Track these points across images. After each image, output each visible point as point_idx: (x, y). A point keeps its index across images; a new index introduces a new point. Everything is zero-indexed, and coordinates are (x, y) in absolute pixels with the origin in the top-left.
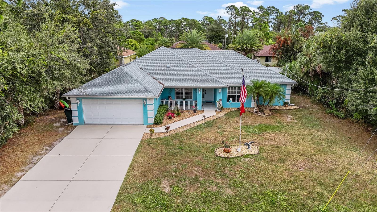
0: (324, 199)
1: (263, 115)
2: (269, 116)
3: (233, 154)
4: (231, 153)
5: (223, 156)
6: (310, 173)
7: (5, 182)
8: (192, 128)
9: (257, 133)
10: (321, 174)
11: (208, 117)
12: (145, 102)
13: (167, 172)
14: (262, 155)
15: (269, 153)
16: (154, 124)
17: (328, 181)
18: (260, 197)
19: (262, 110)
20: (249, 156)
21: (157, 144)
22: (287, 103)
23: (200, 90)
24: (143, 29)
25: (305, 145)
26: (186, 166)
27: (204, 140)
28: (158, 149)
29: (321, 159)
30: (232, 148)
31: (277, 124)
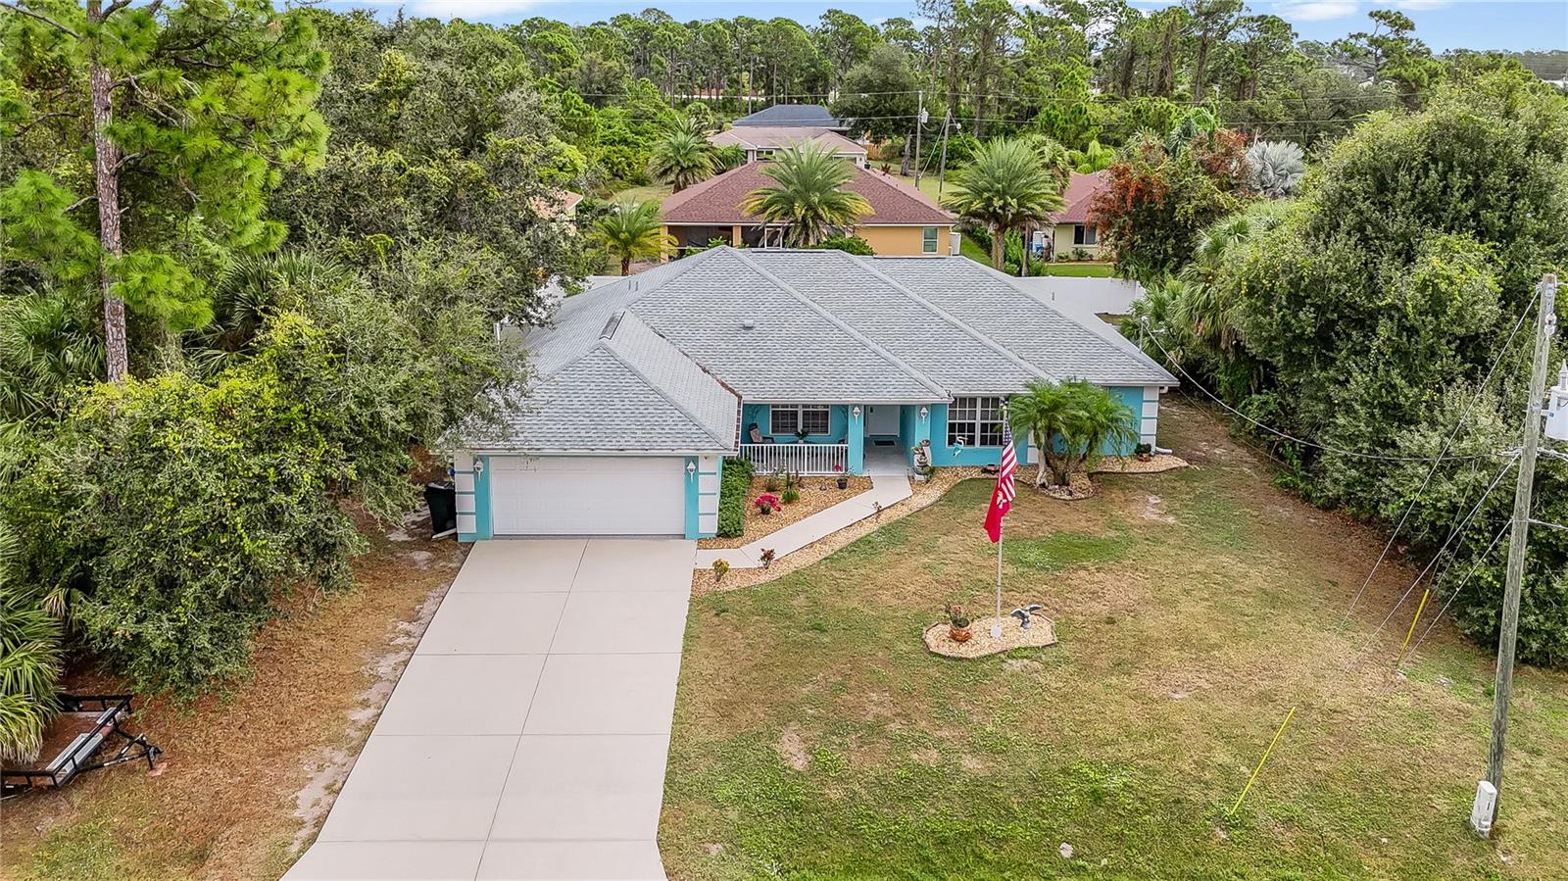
0: (1236, 784)
1: (1068, 498)
2: (1085, 498)
3: (978, 648)
4: (973, 642)
5: (951, 655)
6: (1203, 706)
7: (331, 741)
8: (841, 551)
9: (1047, 569)
10: (1232, 709)
11: (889, 507)
12: (692, 466)
13: (792, 707)
14: (1066, 650)
15: (1084, 641)
16: (718, 536)
17: (1251, 731)
18: (1060, 779)
19: (1063, 478)
20: (1025, 653)
21: (744, 610)
22: (1148, 448)
23: (857, 409)
24: (581, 70)
25: (1192, 612)
26: (843, 687)
27: (886, 597)
28: (752, 628)
29: (1238, 660)
30: (975, 627)
31: (1112, 534)
